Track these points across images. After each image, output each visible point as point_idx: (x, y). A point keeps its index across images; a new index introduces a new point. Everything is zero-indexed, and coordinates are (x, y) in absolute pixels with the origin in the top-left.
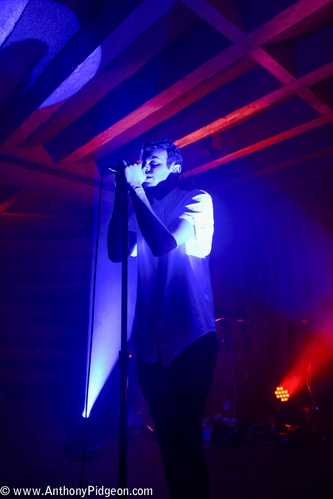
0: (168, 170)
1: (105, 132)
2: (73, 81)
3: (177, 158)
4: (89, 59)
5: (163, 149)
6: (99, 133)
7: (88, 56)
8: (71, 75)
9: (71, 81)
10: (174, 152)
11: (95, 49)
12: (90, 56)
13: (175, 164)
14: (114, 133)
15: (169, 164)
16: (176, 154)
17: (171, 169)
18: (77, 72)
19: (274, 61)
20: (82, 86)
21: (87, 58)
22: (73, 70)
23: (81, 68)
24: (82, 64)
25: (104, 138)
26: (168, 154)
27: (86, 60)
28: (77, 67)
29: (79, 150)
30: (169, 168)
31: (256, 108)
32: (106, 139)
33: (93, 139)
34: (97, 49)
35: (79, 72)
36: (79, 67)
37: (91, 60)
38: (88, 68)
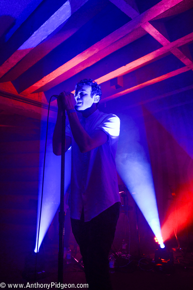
0: (91, 98)
1: (51, 74)
2: (31, 42)
3: (98, 92)
4: (41, 28)
5: (89, 85)
6: (47, 75)
7: (41, 26)
8: (30, 38)
9: (30, 41)
10: (96, 88)
11: (45, 22)
12: (42, 26)
13: (96, 95)
14: (56, 74)
15: (92, 95)
16: (97, 89)
17: (93, 98)
18: (34, 36)
19: (157, 31)
20: (37, 45)
21: (40, 27)
22: (31, 35)
23: (36, 33)
24: (37, 31)
25: (50, 78)
26: (92, 88)
27: (39, 29)
28: (33, 33)
29: (35, 85)
30: (92, 97)
31: (145, 60)
32: (51, 78)
33: (43, 78)
34: (46, 22)
35: (35, 36)
36: (35, 33)
37: (43, 29)
38: (40, 33)
